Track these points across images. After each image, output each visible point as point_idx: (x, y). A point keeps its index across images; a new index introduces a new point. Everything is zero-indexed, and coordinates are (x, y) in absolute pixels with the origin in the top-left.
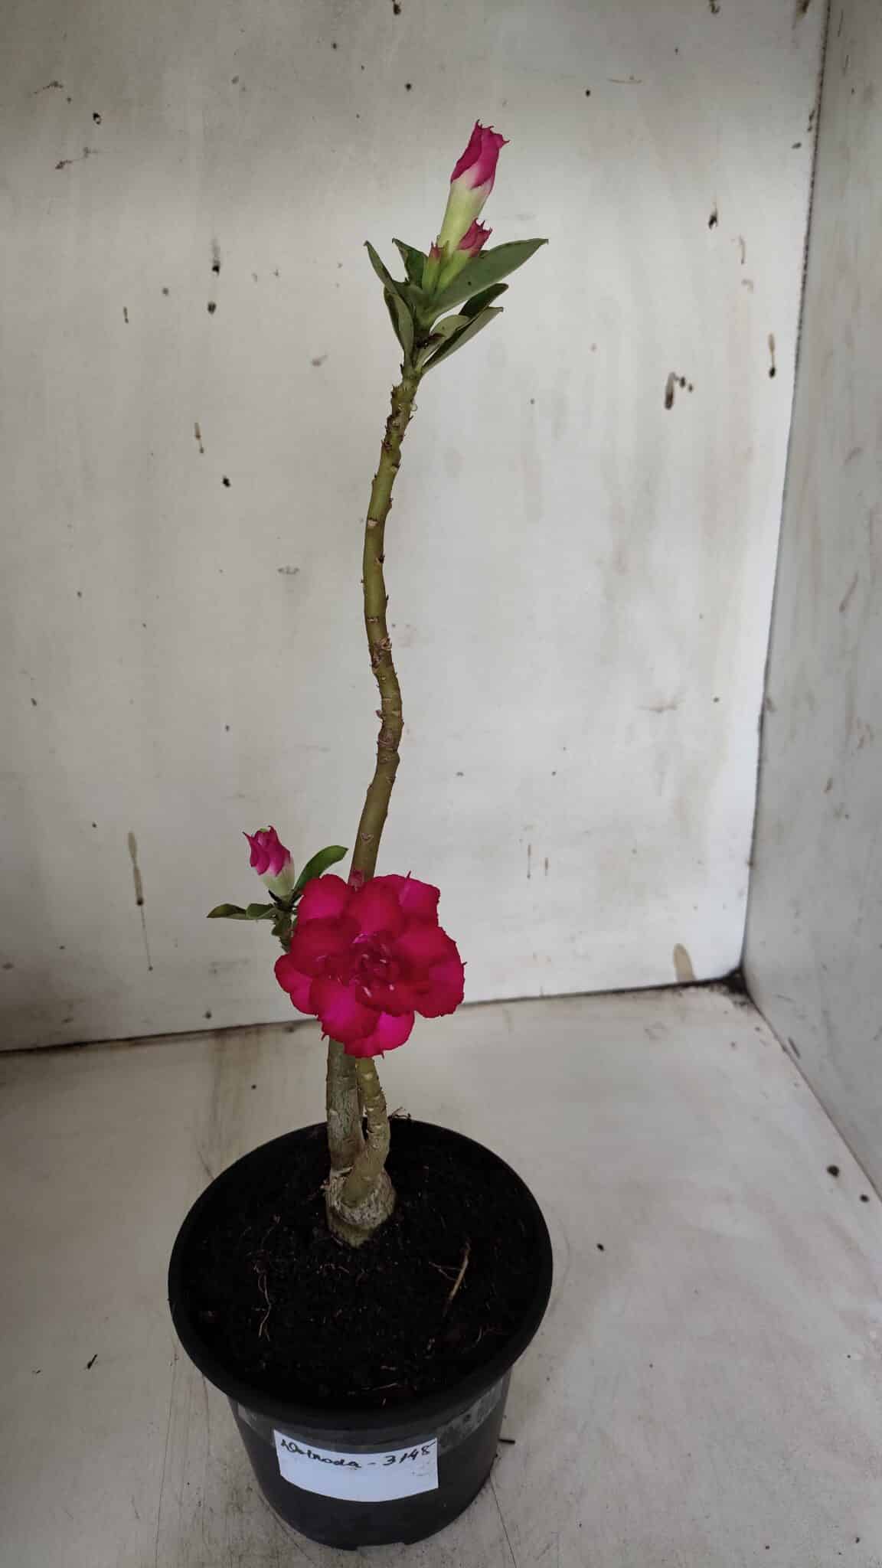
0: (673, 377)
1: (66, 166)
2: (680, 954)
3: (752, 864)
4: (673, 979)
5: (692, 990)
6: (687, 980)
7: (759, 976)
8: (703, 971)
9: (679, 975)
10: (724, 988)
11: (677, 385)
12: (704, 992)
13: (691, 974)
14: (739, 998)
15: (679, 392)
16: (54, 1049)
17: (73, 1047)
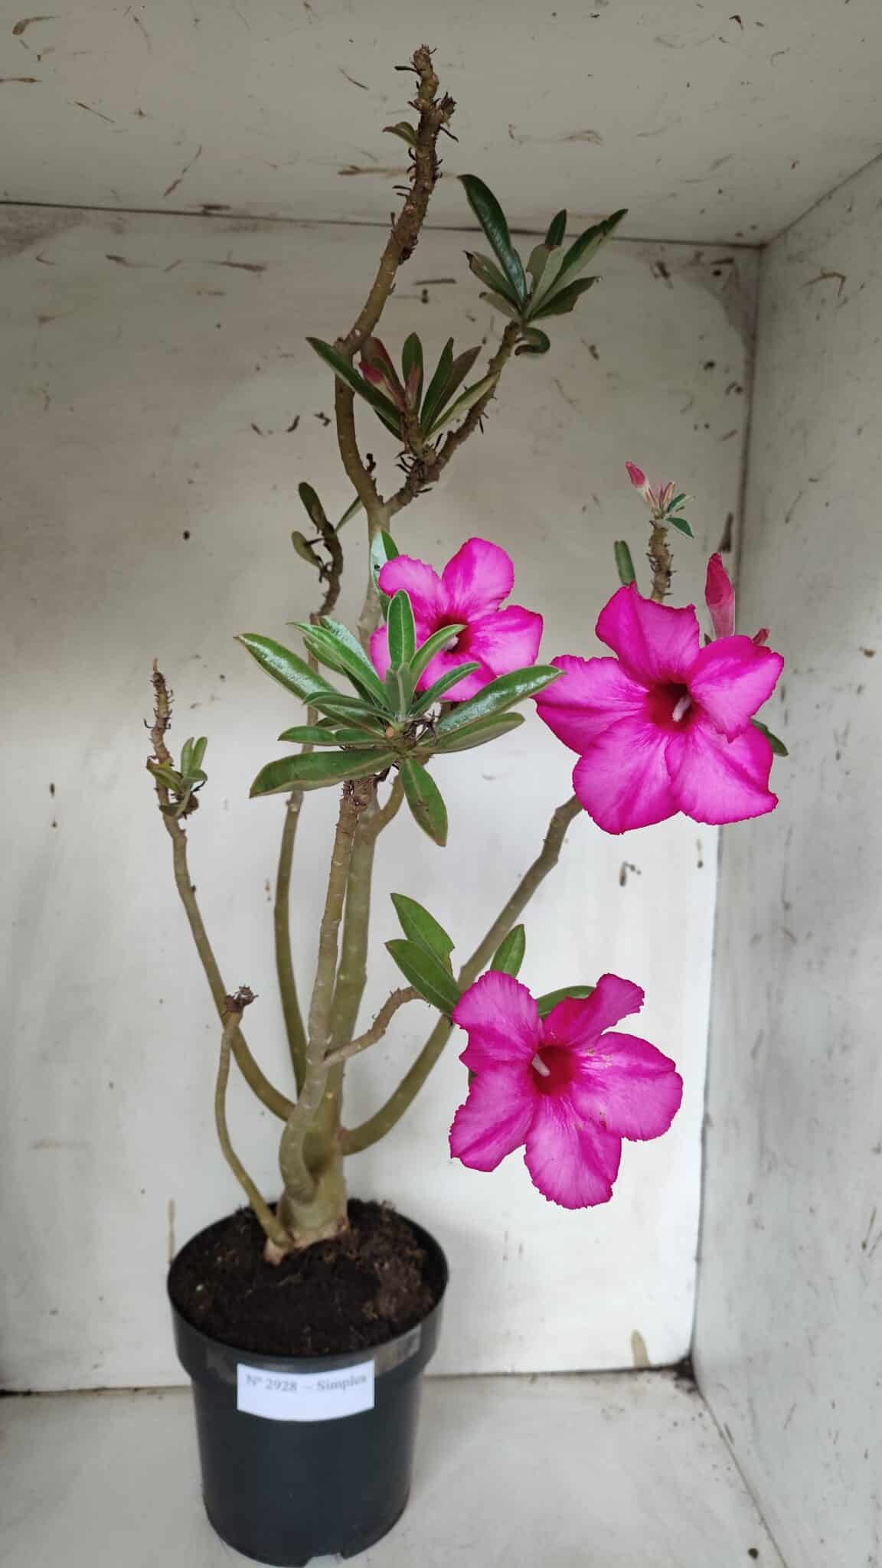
0: (625, 865)
1: (197, 707)
2: (637, 1340)
3: (698, 1259)
4: (629, 1363)
5: (646, 1375)
6: (643, 1364)
7: (703, 1365)
8: (656, 1358)
9: (636, 1361)
10: (674, 1374)
11: (628, 870)
12: (656, 1378)
13: (646, 1358)
14: (686, 1384)
15: (630, 875)
16: (82, 1392)
17: (98, 1391)
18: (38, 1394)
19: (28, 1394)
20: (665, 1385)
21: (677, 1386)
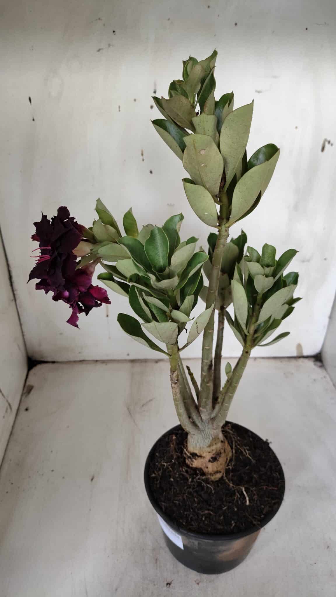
0: (325, 140)
1: (101, 51)
2: (299, 346)
4: (295, 354)
5: (302, 359)
6: (300, 355)
7: (327, 357)
8: (307, 352)
9: (298, 354)
10: (313, 359)
11: (327, 144)
12: (306, 361)
13: (302, 353)
14: (319, 364)
15: (327, 146)
16: (75, 362)
17: (82, 361)
18: (58, 362)
19: (54, 362)
20: (310, 364)
21: (315, 365)
